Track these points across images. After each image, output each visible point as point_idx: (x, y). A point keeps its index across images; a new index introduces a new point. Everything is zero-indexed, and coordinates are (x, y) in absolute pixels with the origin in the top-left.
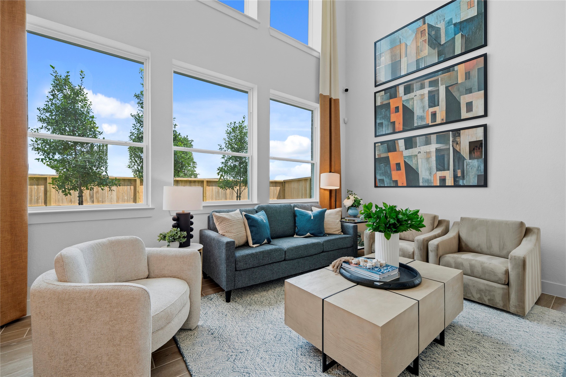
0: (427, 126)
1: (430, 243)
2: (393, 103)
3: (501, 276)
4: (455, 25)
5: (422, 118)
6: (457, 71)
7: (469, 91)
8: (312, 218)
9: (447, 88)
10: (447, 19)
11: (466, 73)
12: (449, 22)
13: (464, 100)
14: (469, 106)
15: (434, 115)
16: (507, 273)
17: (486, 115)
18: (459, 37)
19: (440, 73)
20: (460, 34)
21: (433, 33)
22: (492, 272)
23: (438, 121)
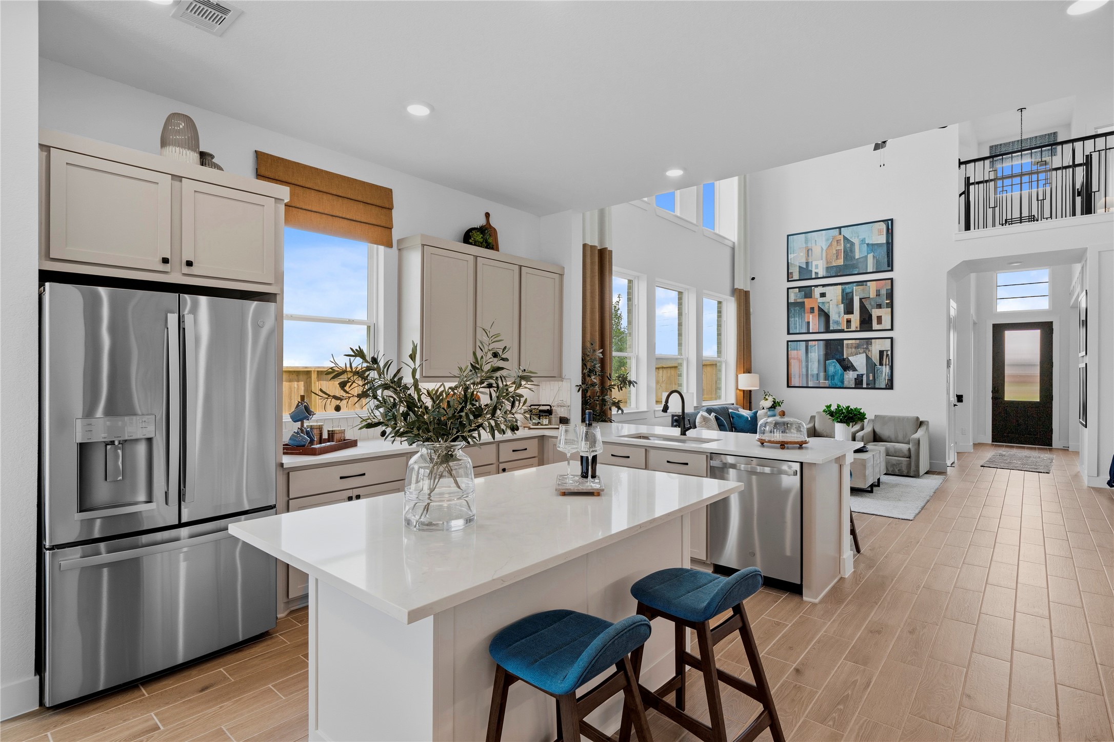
0: (842, 331)
1: (857, 435)
2: (808, 303)
3: (906, 453)
4: (868, 244)
5: (837, 323)
6: (869, 286)
7: (879, 306)
8: (749, 419)
9: (861, 299)
10: (861, 237)
11: (877, 290)
12: (862, 241)
13: (875, 313)
14: (879, 319)
15: (849, 321)
16: (909, 449)
17: (892, 329)
18: (870, 256)
19: (855, 284)
20: (872, 254)
21: (848, 245)
22: (901, 450)
23: (853, 328)
